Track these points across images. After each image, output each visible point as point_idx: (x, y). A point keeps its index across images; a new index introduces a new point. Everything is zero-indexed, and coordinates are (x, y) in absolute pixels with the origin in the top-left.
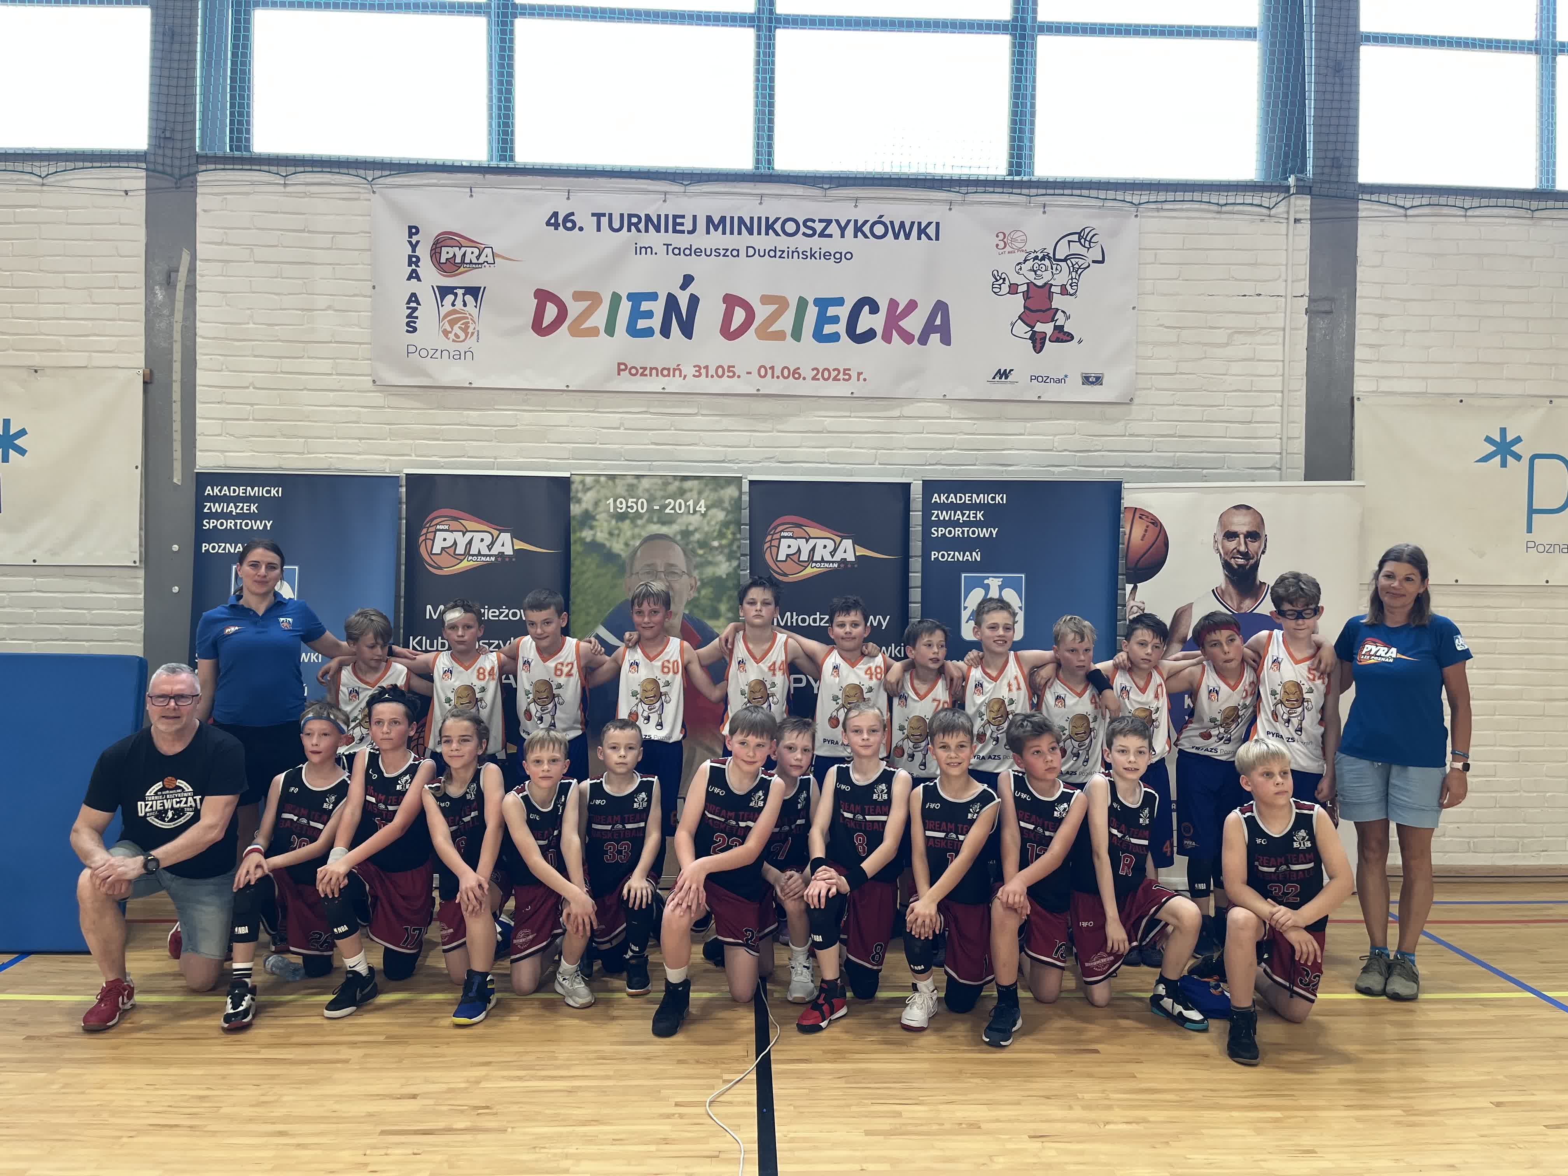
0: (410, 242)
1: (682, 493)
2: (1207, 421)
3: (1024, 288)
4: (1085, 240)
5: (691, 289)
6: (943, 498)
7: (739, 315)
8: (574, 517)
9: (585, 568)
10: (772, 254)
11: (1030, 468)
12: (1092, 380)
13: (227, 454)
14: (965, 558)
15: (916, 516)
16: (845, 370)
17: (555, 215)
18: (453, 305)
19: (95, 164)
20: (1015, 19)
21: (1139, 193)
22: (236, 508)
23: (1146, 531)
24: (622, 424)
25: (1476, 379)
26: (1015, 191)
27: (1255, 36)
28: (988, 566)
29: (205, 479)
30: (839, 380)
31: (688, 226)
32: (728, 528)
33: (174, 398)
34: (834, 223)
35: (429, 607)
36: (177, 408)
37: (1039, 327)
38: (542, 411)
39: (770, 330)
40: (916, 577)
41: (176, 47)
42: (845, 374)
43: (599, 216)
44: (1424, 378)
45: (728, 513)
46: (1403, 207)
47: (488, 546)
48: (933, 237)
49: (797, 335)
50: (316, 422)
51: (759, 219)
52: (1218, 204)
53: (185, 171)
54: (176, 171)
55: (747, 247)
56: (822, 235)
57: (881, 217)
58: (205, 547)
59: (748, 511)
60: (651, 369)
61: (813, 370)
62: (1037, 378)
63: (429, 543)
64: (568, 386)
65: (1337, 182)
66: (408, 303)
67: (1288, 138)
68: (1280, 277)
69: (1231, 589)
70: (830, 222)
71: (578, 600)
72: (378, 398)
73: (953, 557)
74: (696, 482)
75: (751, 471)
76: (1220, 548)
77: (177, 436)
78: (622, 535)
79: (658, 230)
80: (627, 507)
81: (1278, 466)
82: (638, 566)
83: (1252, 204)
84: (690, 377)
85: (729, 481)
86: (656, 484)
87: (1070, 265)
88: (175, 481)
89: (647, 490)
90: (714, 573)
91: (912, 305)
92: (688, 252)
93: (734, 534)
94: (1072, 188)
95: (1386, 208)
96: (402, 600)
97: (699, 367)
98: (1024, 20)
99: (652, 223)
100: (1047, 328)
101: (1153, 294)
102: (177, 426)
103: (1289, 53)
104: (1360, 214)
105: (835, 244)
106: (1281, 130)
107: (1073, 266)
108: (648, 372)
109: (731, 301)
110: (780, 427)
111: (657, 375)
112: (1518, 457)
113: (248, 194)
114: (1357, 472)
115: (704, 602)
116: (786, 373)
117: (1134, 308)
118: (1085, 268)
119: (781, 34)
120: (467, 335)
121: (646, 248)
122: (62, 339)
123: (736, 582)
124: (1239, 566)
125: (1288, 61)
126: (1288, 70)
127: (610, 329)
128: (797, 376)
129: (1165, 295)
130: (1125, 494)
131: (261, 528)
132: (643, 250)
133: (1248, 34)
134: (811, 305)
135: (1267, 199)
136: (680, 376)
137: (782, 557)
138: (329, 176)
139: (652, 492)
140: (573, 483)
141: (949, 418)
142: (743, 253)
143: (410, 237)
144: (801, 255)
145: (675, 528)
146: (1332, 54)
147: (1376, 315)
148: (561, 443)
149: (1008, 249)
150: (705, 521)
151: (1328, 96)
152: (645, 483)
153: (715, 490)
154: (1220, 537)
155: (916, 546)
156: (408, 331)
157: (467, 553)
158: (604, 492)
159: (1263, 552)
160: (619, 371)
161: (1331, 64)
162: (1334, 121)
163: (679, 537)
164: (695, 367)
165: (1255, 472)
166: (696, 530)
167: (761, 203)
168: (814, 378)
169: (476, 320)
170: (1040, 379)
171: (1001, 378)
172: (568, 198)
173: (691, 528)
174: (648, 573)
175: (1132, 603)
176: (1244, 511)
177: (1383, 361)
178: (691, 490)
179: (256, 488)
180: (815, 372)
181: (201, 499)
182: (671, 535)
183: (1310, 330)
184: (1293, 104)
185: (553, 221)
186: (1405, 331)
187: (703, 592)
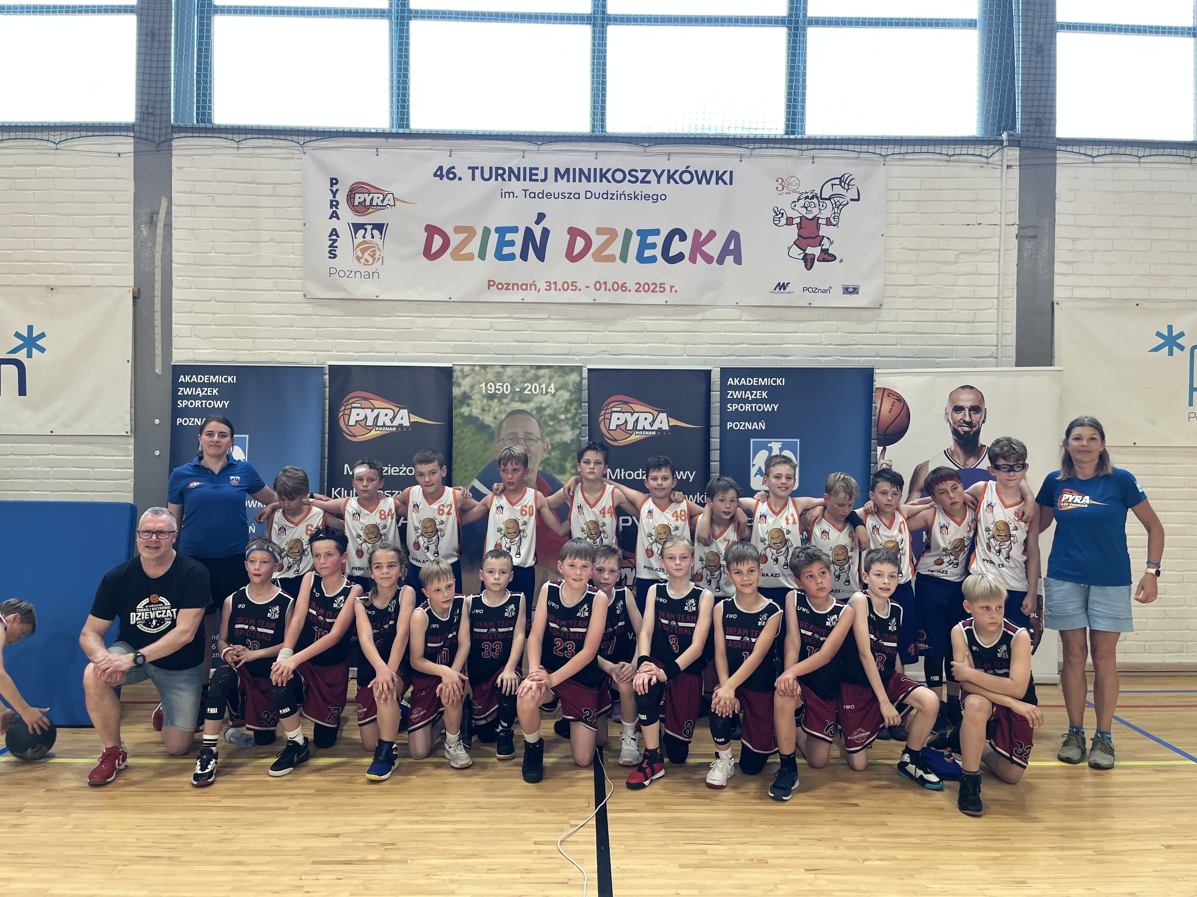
0: (331, 190)
1: (537, 378)
2: (939, 321)
3: (798, 221)
4: (845, 183)
5: (543, 224)
6: (736, 381)
7: (580, 243)
8: (455, 397)
9: (463, 435)
10: (605, 196)
11: (803, 358)
12: (851, 290)
13: (196, 351)
14: (754, 427)
15: (716, 395)
16: (661, 284)
17: (441, 168)
18: (364, 237)
19: (96, 134)
20: (790, 15)
21: (887, 147)
22: (202, 391)
23: (893, 405)
24: (491, 326)
25: (1149, 288)
26: (790, 146)
27: (976, 26)
28: (771, 433)
29: (179, 370)
30: (656, 292)
31: (541, 176)
32: (571, 405)
33: (156, 310)
34: (652, 173)
35: (346, 466)
36: (158, 316)
37: (810, 250)
38: (431, 317)
39: (604, 254)
40: (715, 442)
41: (156, 45)
42: (660, 287)
43: (473, 169)
44: (1109, 287)
45: (572, 393)
46: (1091, 156)
47: (391, 420)
48: (728, 181)
49: (624, 258)
50: (261, 326)
51: (595, 170)
52: (947, 155)
53: (163, 138)
54: (157, 138)
55: (586, 191)
56: (643, 181)
57: (688, 167)
58: (179, 421)
59: (587, 391)
60: (513, 285)
61: (636, 284)
62: (808, 289)
63: (346, 417)
64: (450, 298)
65: (1040, 137)
66: (330, 236)
67: (1002, 104)
68: (996, 210)
69: (958, 449)
70: (648, 172)
71: (459, 460)
72: (308, 308)
73: (744, 426)
74: (547, 370)
75: (589, 361)
76: (950, 418)
77: (158, 338)
78: (491, 410)
79: (518, 179)
80: (496, 389)
81: (995, 355)
82: (503, 434)
83: (974, 155)
84: (542, 291)
85: (573, 369)
86: (518, 372)
87: (833, 203)
88: (157, 371)
89: (511, 377)
90: (561, 439)
91: (712, 235)
92: (540, 195)
93: (576, 409)
94: (835, 144)
95: (1078, 156)
96: (326, 460)
97: (550, 282)
98: (797, 15)
99: (514, 174)
100: (816, 251)
101: (897, 224)
102: (158, 330)
103: (1002, 38)
104: (1058, 161)
105: (653, 188)
106: (996, 97)
107: (835, 203)
108: (510, 287)
109: (574, 233)
110: (611, 328)
111: (518, 289)
112: (1182, 348)
113: (211, 155)
114: (1056, 360)
115: (552, 461)
116: (616, 286)
117: (882, 235)
118: (845, 205)
119: (612, 30)
120: (374, 259)
121: (509, 193)
122: (71, 264)
123: (578, 445)
124: (965, 432)
125: (1002, 45)
126: (1001, 51)
127: (482, 255)
128: (624, 289)
129: (906, 225)
130: (876, 378)
131: (221, 406)
132: (507, 194)
133: (970, 24)
134: (635, 235)
135: (986, 150)
136: (535, 290)
137: (613, 427)
138: (271, 141)
139: (515, 377)
140: (455, 371)
141: (740, 320)
142: (583, 196)
143: (332, 186)
144: (627, 197)
145: (532, 405)
146: (1035, 39)
147: (1071, 239)
148: (445, 341)
149: (785, 190)
150: (555, 399)
151: (1033, 71)
152: (509, 371)
153: (562, 376)
154: (950, 410)
155: (715, 418)
156: (330, 257)
157: (375, 425)
158: (478, 378)
159: (983, 422)
160: (489, 286)
161: (1034, 46)
162: (1037, 90)
163: (534, 412)
164: (546, 282)
165: (977, 360)
166: (548, 406)
167: (596, 158)
168: (637, 291)
169: (381, 248)
170: (810, 290)
171: (780, 289)
172: (450, 156)
173: (544, 405)
174: (511, 439)
175: (882, 461)
176: (968, 390)
177: (1077, 274)
178: (544, 377)
179: (217, 377)
180: (638, 286)
181: (176, 385)
182: (529, 411)
183: (1019, 250)
184: (1005, 77)
185: (439, 173)
186: (1094, 251)
187: (553, 454)
